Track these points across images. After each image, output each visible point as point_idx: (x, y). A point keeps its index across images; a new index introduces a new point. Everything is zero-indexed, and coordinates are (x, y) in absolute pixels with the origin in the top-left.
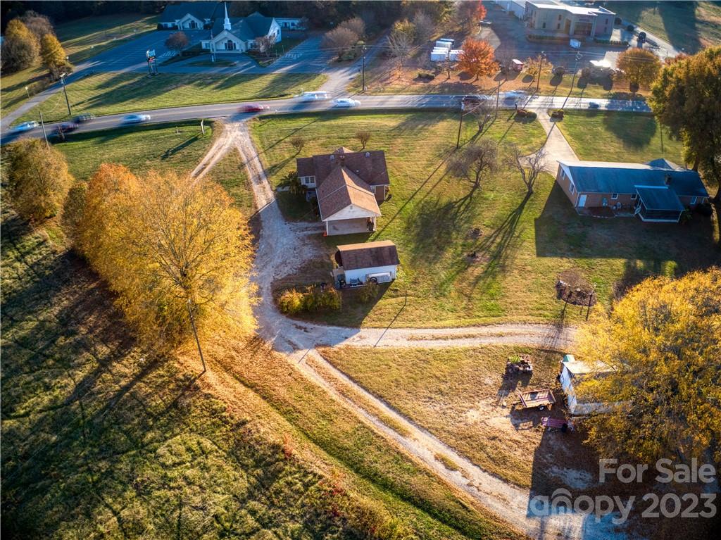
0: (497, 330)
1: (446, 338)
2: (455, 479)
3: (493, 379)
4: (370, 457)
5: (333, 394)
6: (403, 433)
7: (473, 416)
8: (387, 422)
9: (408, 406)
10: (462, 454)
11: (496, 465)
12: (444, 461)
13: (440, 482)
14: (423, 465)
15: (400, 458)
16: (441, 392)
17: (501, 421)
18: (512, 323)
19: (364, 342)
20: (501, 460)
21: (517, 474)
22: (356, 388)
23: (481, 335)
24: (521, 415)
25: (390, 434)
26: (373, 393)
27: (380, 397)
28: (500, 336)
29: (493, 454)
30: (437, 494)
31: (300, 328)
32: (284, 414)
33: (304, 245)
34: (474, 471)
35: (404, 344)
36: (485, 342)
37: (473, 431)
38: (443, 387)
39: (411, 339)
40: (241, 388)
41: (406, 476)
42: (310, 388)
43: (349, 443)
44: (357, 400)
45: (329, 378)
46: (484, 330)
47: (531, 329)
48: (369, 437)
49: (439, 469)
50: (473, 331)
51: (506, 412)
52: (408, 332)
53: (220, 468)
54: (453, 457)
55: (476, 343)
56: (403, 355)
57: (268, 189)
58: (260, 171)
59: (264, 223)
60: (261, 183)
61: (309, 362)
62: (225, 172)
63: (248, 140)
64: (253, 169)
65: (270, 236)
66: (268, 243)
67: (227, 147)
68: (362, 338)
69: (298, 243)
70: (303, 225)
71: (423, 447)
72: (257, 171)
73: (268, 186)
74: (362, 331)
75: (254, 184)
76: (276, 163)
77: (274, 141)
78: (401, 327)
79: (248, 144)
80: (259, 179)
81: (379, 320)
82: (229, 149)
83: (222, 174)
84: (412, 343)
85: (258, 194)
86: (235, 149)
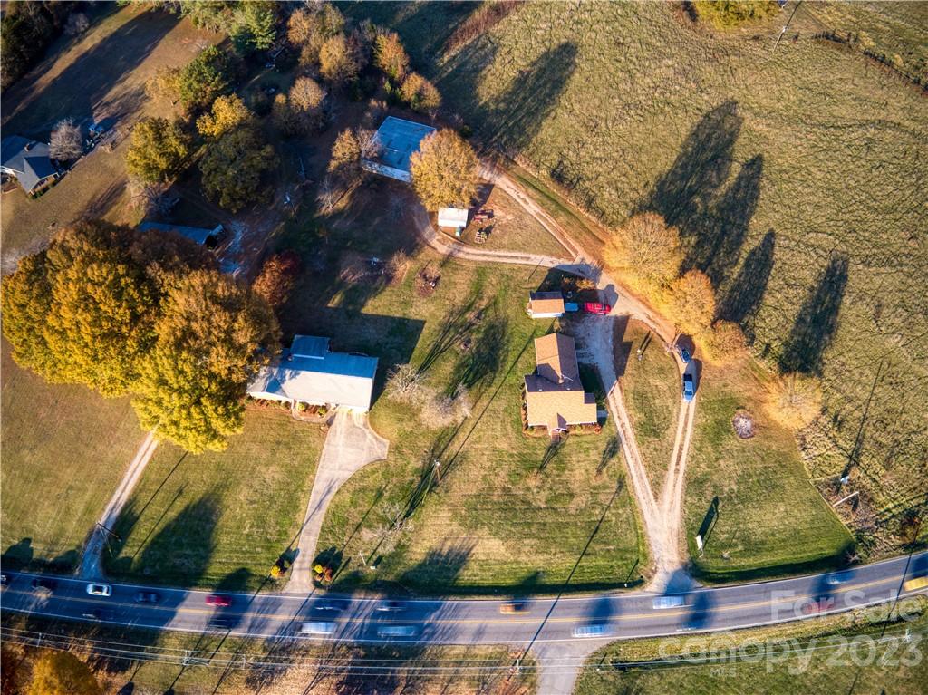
1: (512, 257)
2: (522, 196)
3: (496, 231)
4: (553, 207)
6: (538, 214)
10: (518, 203)
11: (507, 198)
12: (525, 201)
13: (528, 195)
14: (534, 202)
15: (542, 205)
17: (498, 213)
18: (475, 262)
19: (551, 259)
20: (504, 198)
23: (494, 256)
24: (491, 216)
27: (546, 230)
28: (484, 255)
29: (507, 202)
30: (531, 191)
31: (582, 272)
34: (515, 197)
35: (532, 256)
36: (493, 253)
37: (512, 211)
39: (528, 258)
41: (540, 199)
42: (576, 238)
43: (560, 212)
44: (555, 230)
45: (568, 243)
46: (491, 259)
47: (467, 257)
48: (554, 215)
49: (528, 199)
50: (497, 259)
51: (495, 216)
52: (529, 262)
54: (522, 203)
55: (498, 253)
57: (615, 415)
58: (625, 446)
59: (612, 366)
60: (622, 426)
61: (576, 252)
62: (656, 450)
63: (647, 517)
64: (632, 452)
65: (607, 351)
66: (607, 343)
67: (666, 506)
68: (552, 262)
69: (588, 341)
70: (585, 361)
71: (532, 208)
72: (630, 447)
73: (616, 420)
74: (552, 266)
75: (628, 425)
76: (614, 460)
77: (620, 511)
78: (533, 266)
79: (644, 507)
80: (624, 432)
81: (543, 272)
82: (662, 500)
83: (658, 447)
84: (527, 256)
85: (622, 409)
86: (656, 499)
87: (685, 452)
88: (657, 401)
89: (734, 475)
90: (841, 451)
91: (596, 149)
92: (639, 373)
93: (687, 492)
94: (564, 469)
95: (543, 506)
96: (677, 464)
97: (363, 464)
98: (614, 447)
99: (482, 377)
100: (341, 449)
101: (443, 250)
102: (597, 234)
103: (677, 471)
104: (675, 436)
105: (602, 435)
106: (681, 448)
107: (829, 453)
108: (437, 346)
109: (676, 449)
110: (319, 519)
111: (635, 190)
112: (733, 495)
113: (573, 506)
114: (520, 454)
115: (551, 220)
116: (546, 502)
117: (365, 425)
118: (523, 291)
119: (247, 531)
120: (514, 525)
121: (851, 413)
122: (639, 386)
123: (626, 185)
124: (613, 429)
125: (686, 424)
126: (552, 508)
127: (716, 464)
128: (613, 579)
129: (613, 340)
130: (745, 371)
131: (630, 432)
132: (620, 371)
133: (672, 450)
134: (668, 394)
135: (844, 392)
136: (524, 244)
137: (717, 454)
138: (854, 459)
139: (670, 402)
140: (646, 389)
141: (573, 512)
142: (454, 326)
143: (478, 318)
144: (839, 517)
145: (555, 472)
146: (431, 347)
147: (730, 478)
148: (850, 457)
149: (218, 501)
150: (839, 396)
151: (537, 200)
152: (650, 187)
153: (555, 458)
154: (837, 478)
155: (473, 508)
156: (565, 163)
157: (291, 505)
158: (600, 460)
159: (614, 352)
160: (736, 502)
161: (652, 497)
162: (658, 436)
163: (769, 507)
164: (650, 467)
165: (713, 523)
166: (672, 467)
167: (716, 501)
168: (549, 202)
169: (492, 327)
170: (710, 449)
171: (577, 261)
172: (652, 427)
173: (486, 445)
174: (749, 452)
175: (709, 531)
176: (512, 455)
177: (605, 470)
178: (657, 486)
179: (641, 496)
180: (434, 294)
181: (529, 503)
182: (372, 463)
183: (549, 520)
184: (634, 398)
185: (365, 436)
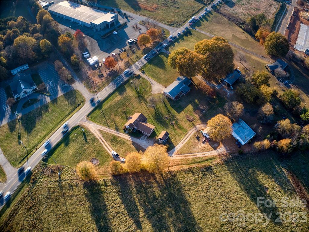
0: (189, 133)
1: (185, 140)
2: (206, 155)
3: (196, 141)
4: (197, 160)
5: (184, 158)
6: (196, 155)
7: (200, 147)
8: (193, 156)
9: (193, 152)
10: (204, 152)
11: (208, 150)
13: (205, 157)
14: (202, 156)
15: (199, 158)
16: (194, 147)
17: (203, 145)
18: (189, 131)
19: (178, 149)
20: (208, 149)
21: (211, 149)
22: (185, 155)
24: (204, 142)
25: (195, 156)
26: (188, 154)
27: (189, 153)
28: (190, 134)
29: (206, 149)
30: (207, 158)
32: (183, 165)
33: (149, 141)
34: (207, 153)
35: (182, 145)
36: (190, 136)
37: (202, 149)
38: (193, 146)
39: (182, 143)
40: (175, 167)
41: (202, 159)
42: (182, 159)
43: (193, 161)
44: (188, 156)
45: (181, 156)
46: (188, 135)
47: (192, 130)
48: (194, 159)
49: (204, 155)
50: (187, 136)
51: (202, 143)
52: (181, 142)
53: (187, 176)
56: (184, 146)
57: (124, 135)
58: (115, 131)
59: (136, 142)
60: (120, 134)
61: (177, 157)
62: (109, 137)
63: (97, 125)
64: (113, 132)
65: (141, 144)
66: (143, 145)
67: (96, 131)
68: (177, 148)
69: (147, 141)
70: (142, 137)
71: (200, 155)
72: (114, 132)
73: (123, 134)
74: (176, 147)
75: (119, 136)
76: (114, 127)
77: (104, 122)
78: (179, 143)
79: (100, 126)
80: (118, 134)
81: (176, 144)
82: (98, 131)
83: (109, 138)
84: (183, 144)
85: (124, 137)
86: (99, 130)
87: (102, 143)
88: (119, 146)
89: (87, 149)
90: (65, 180)
91: (215, 189)
92: (129, 147)
93: (95, 137)
94: (122, 117)
95: (118, 110)
96: (102, 139)
97: (153, 89)
98: (117, 129)
99: (156, 116)
100: (159, 87)
101: (198, 126)
102: (179, 166)
103: (100, 138)
104: (108, 144)
105: (122, 129)
106: (104, 143)
107: (68, 176)
108: (170, 112)
109: (105, 142)
110: (147, 79)
111: (189, 190)
112: (84, 146)
113: (113, 114)
114: (132, 112)
115: (192, 157)
116: (118, 111)
117: (161, 93)
118: (173, 136)
119: (154, 70)
120: (119, 104)
121: (69, 193)
122: (126, 144)
123: (193, 189)
124: (121, 132)
125: (108, 148)
126: (116, 111)
127: (93, 148)
128: (94, 113)
129: (142, 147)
130: (106, 174)
131: (117, 135)
132: (134, 143)
133: (105, 141)
134: (118, 150)
135: (75, 197)
136: (188, 145)
137: (94, 150)
138: (60, 181)
139: (116, 148)
140: (124, 146)
141: (112, 114)
142: (173, 118)
143: (172, 123)
144: (55, 165)
145: (122, 116)
146: (171, 111)
147: (88, 148)
148: (61, 181)
149: (162, 69)
150: (76, 194)
151: (202, 157)
152: (187, 197)
153: (125, 117)
154: (61, 173)
155: (129, 99)
156: (213, 175)
157: (153, 77)
158: (117, 125)
159: (139, 145)
160: (82, 145)
161: (100, 129)
162: (111, 140)
163: (74, 151)
164: (106, 133)
165: (83, 137)
166: (102, 138)
167: (86, 141)
168: (199, 160)
169: (167, 125)
170: (98, 149)
171: (173, 155)
172: (114, 140)
173: (139, 108)
174: (88, 157)
175: (83, 135)
176: (133, 110)
177: (114, 124)
178: (101, 132)
179: (102, 127)
180: (185, 118)
181: (121, 108)
182: (152, 90)
183: (115, 109)
184: (124, 141)
185: (158, 92)
